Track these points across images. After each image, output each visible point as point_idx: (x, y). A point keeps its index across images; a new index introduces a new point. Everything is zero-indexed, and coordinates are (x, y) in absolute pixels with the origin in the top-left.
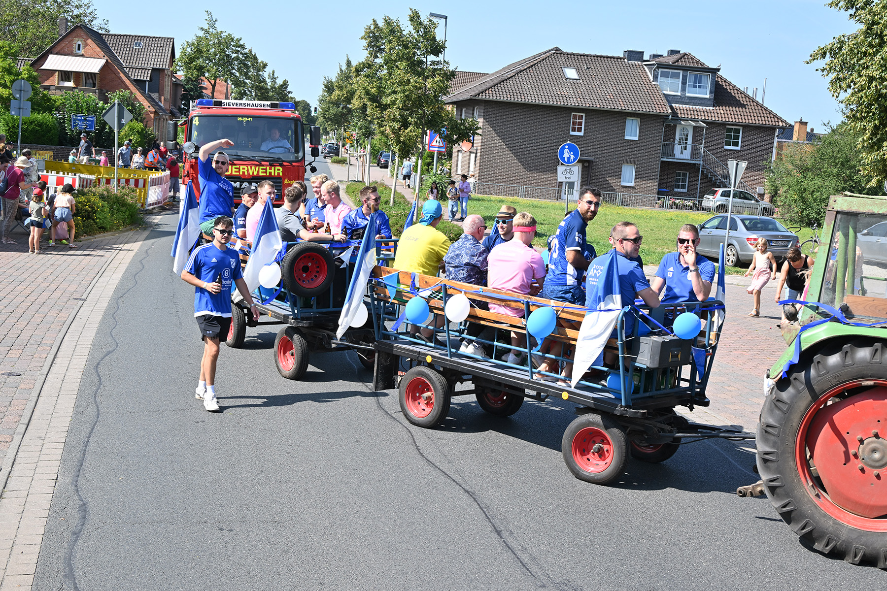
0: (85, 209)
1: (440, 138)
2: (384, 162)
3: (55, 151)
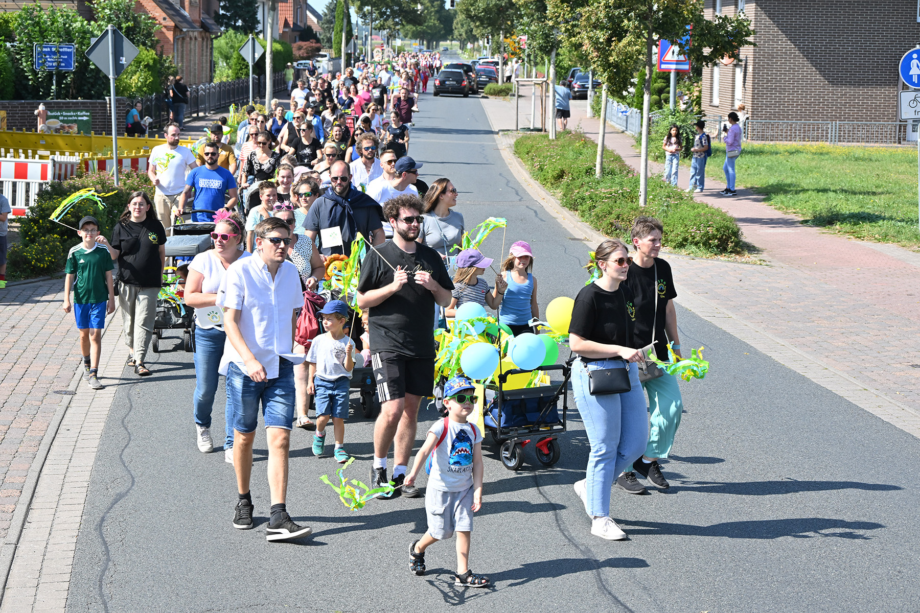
1: (679, 49)
2: (578, 88)
3: (10, 110)
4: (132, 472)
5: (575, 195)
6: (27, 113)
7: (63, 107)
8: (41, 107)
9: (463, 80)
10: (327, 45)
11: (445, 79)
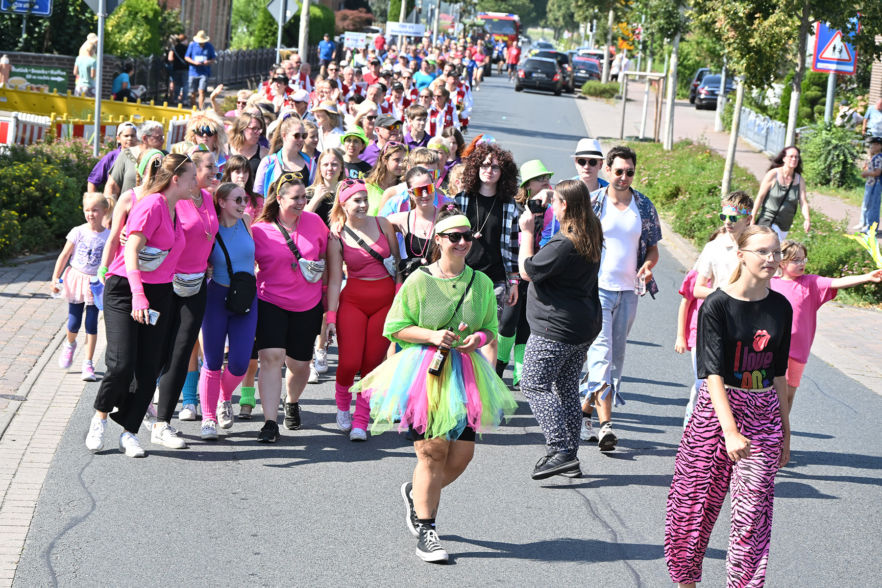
0: (26, 194)
1: (842, 40)
2: (705, 95)
4: (94, 495)
5: (692, 218)
7: (31, 62)
8: (4, 60)
9: (556, 73)
10: (380, 19)
11: (532, 70)
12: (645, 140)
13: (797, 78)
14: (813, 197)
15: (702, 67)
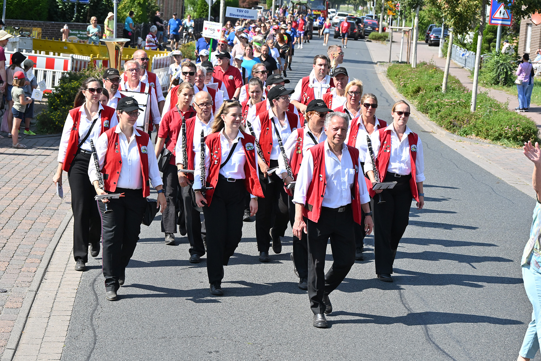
1: (504, 8)
2: (433, 38)
3: (44, 28)
5: (427, 103)
6: (56, 31)
7: (80, 28)
8: (65, 27)
12: (402, 62)
13: (481, 29)
14: (490, 91)
15: (431, 24)
